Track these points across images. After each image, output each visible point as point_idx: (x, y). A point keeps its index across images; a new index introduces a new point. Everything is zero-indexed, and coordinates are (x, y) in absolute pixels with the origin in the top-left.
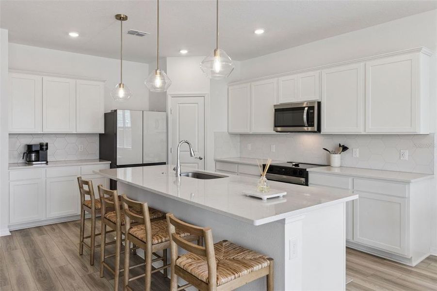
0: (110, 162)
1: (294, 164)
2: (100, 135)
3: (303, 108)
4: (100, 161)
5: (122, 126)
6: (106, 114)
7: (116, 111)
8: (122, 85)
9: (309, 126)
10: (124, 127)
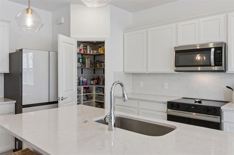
0: (15, 102)
1: (197, 100)
2: (5, 74)
3: (210, 49)
4: (5, 101)
5: (26, 68)
6: (10, 55)
7: (21, 50)
8: (30, 11)
9: (216, 65)
10: (28, 69)
